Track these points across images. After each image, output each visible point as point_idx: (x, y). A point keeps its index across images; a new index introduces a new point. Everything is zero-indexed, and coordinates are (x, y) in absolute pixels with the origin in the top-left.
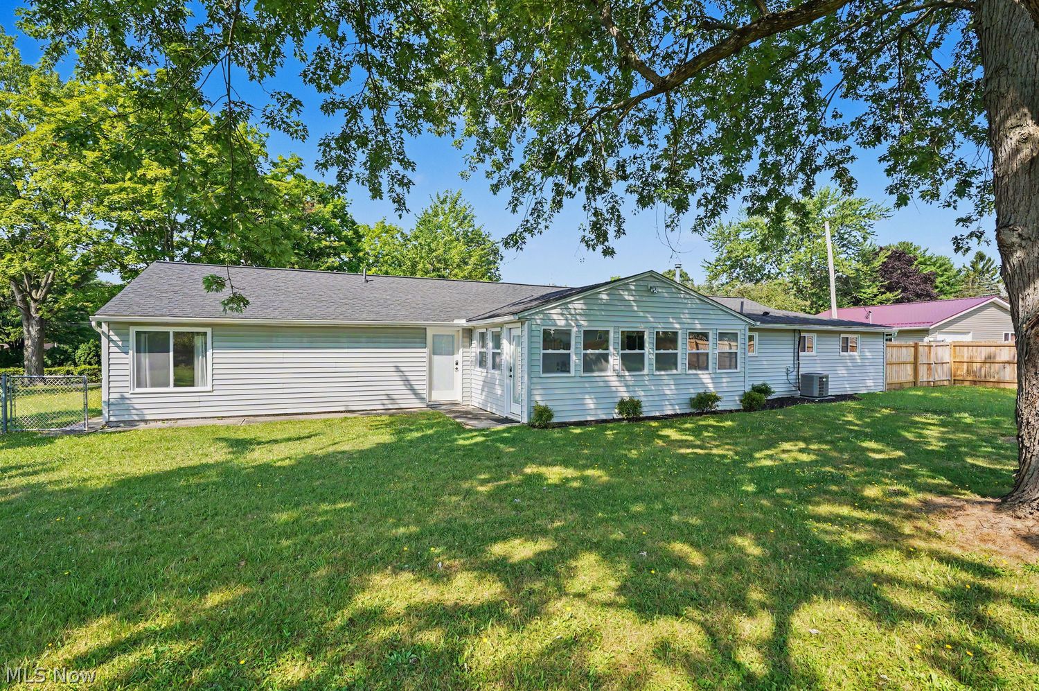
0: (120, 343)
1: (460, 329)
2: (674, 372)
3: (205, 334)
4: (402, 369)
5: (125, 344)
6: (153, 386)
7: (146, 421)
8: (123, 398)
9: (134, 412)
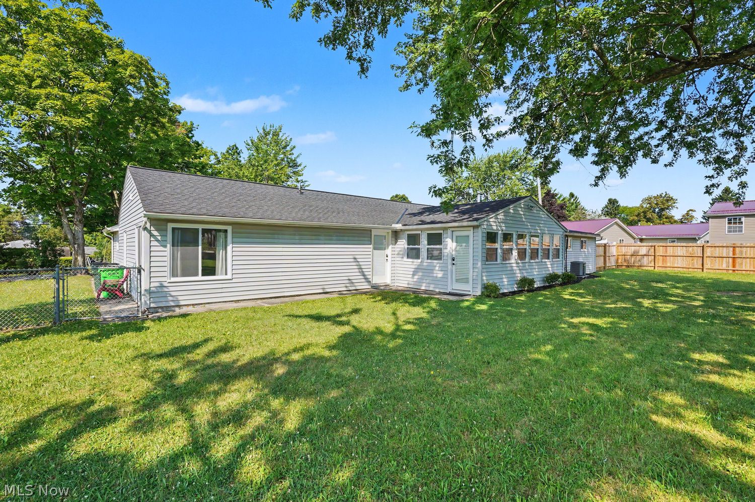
0: (159, 238)
1: (390, 231)
2: (537, 261)
3: (226, 231)
4: (359, 260)
5: (164, 238)
6: (183, 275)
7: (179, 306)
8: (162, 286)
9: (170, 298)
